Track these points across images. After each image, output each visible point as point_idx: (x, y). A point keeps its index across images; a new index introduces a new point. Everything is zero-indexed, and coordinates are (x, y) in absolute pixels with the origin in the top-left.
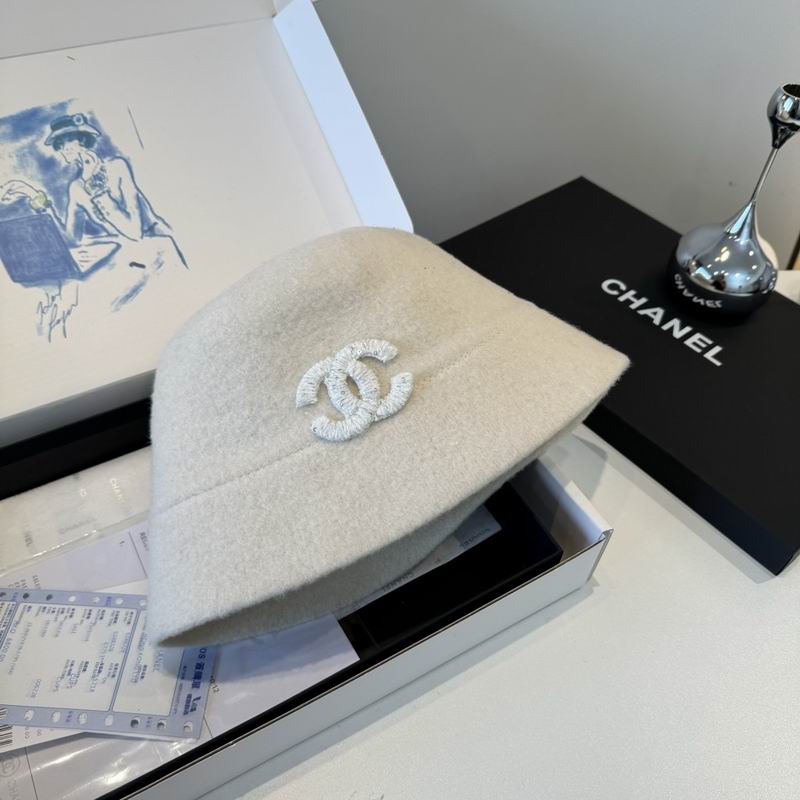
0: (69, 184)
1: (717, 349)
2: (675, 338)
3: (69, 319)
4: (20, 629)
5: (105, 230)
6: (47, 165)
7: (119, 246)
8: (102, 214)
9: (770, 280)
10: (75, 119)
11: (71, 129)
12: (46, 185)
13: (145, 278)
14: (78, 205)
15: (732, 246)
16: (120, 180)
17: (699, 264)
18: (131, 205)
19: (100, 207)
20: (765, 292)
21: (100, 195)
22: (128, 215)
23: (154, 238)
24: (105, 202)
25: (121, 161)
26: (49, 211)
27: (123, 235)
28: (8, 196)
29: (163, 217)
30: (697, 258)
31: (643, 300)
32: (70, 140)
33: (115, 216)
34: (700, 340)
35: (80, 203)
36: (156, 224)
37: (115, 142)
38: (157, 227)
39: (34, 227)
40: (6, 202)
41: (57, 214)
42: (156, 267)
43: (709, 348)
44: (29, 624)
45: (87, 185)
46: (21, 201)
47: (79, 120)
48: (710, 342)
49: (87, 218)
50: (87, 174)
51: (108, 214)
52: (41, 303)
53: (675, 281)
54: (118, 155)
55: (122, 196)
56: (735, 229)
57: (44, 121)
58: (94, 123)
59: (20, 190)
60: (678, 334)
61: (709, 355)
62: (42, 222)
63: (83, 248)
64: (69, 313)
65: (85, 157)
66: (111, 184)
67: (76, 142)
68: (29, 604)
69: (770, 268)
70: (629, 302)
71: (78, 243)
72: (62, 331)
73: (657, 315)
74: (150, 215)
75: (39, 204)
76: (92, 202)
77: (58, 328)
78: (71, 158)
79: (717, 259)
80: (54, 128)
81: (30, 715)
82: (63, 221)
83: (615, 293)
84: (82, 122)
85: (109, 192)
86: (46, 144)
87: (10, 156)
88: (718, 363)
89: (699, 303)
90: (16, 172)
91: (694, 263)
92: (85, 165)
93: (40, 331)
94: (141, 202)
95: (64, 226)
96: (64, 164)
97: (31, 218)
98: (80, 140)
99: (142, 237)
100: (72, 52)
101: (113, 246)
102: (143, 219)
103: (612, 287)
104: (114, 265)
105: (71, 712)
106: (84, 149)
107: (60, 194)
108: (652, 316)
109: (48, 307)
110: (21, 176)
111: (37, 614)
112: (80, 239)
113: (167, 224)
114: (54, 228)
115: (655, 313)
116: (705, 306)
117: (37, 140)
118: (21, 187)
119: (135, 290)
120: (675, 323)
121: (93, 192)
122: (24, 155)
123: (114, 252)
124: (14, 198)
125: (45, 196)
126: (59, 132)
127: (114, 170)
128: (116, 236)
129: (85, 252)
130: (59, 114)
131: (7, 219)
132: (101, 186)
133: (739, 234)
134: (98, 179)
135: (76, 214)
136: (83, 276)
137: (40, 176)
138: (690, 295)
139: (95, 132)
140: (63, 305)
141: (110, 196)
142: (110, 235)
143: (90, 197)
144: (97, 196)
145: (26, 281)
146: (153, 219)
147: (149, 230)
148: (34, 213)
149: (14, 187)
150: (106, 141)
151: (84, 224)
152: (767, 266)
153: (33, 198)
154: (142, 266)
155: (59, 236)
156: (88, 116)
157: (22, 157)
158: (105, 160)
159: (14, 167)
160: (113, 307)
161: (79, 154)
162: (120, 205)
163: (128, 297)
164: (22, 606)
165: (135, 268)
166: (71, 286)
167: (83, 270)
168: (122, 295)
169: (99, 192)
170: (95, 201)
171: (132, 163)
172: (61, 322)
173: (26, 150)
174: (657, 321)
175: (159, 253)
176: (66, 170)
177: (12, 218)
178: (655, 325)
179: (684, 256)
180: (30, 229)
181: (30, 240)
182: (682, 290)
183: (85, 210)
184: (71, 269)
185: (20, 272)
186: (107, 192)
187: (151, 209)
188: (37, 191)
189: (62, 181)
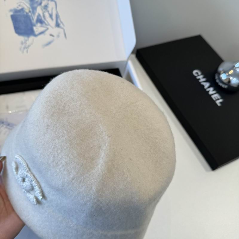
1: (221, 100)
8: (45, 18)
16: (52, 8)
18: (54, 17)
22: (52, 19)
23: (59, 28)
25: (54, 2)
31: (204, 80)
33: (48, 19)
35: (40, 13)
38: (60, 25)
39: (25, 18)
40: (18, 9)
41: (32, 15)
42: (57, 37)
43: (218, 99)
45: (43, 8)
46: (22, 10)
48: (219, 97)
49: (40, 18)
50: (43, 4)
55: (52, 13)
60: (211, 93)
61: (217, 102)
66: (49, 9)
70: (199, 79)
73: (206, 85)
75: (27, 11)
76: (43, 13)
82: (33, 17)
83: (196, 75)
88: (220, 105)
92: (43, 2)
94: (57, 16)
95: (33, 19)
99: (55, 27)
102: (57, 21)
103: (197, 73)
112: (37, 24)
113: (63, 25)
114: (30, 20)
118: (23, 5)
124: (20, 8)
132: (46, 9)
134: (46, 7)
135: (38, 16)
137: (29, 2)
144: (45, 12)
145: (19, 34)
147: (58, 25)
149: (21, 5)
151: (39, 20)
153: (26, 9)
154: (53, 36)
158: (50, 1)
162: (51, 16)
174: (206, 87)
175: (59, 33)
181: (23, 22)
183: (40, 16)
184: (33, 33)
185: (18, 30)
186: (48, 11)
187: (60, 20)
188: (28, 7)
189: (35, 5)
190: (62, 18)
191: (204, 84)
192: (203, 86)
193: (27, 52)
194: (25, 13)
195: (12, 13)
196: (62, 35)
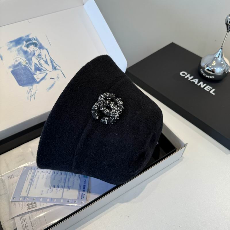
0: (32, 58)
1: (214, 90)
2: (201, 88)
3: (35, 95)
4: (37, 177)
5: (43, 70)
6: (25, 52)
7: (47, 74)
8: (41, 65)
9: (228, 69)
10: (32, 39)
11: (31, 42)
12: (26, 58)
13: (55, 82)
14: (35, 63)
15: (216, 60)
16: (46, 55)
17: (207, 66)
18: (49, 62)
19: (41, 63)
20: (227, 73)
21: (41, 60)
22: (48, 65)
23: (56, 71)
24: (42, 62)
25: (45, 50)
26: (27, 65)
27: (47, 70)
28: (16, 62)
29: (58, 65)
30: (207, 64)
31: (192, 77)
32: (31, 45)
33: (45, 65)
34: (209, 88)
35: (36, 62)
36: (56, 67)
37: (43, 44)
38: (57, 67)
39: (24, 70)
40: (16, 64)
41: (30, 66)
42: (57, 78)
43: (211, 90)
44: (39, 176)
45: (37, 57)
46: (20, 63)
47: (33, 39)
48: (211, 88)
49: (37, 66)
50: (36, 54)
51: (43, 65)
52: (27, 91)
53: (200, 71)
54: (44, 48)
55: (46, 59)
56: (217, 56)
57: (24, 40)
58: (37, 40)
59: (19, 60)
60: (202, 86)
61: (211, 92)
62: (26, 69)
63: (37, 75)
64: (35, 93)
65: (35, 49)
66: (43, 56)
67: (33, 45)
68: (38, 171)
69: (227, 66)
70: (188, 78)
71: (36, 73)
72: (34, 98)
73: (196, 81)
74: (54, 64)
75: (24, 64)
76: (38, 62)
77: (33, 97)
78: (32, 50)
79: (212, 65)
80: (26, 42)
81: (41, 200)
82: (31, 67)
83: (184, 75)
84: (34, 40)
85: (43, 59)
86: (25, 47)
87: (16, 51)
88: (214, 94)
89: (208, 77)
90: (18, 55)
91: (206, 66)
92: (36, 52)
93: (28, 98)
94: (52, 61)
95: (31, 69)
96: (30, 52)
97: (22, 68)
98: (34, 45)
99: (53, 71)
100: (29, 20)
101: (45, 74)
102: (53, 66)
103: (183, 74)
104: (46, 79)
105: (52, 198)
106: (35, 47)
107: (30, 60)
108: (195, 82)
109: (29, 92)
110: (19, 56)
111: (41, 173)
112: (36, 72)
113: (59, 67)
114: (29, 70)
115: (195, 81)
116: (210, 78)
117: (22, 46)
118: (19, 59)
119: (52, 86)
120: (201, 83)
121: (38, 59)
122: (19, 50)
123: (46, 75)
124: (17, 63)
125: (26, 61)
126: (28, 43)
127: (44, 52)
128: (46, 71)
129: (38, 76)
130: (27, 38)
131: (16, 68)
132: (40, 57)
133: (218, 57)
134: (40, 55)
135: (35, 65)
136: (38, 83)
137: (24, 56)
138: (205, 75)
139: (38, 42)
140: (33, 91)
141: (43, 60)
142: (44, 71)
143: (38, 61)
144: (40, 60)
145: (23, 85)
146: (55, 65)
147: (55, 68)
148: (23, 66)
149: (17, 60)
150: (41, 44)
151: (37, 68)
152: (227, 65)
153: (22, 62)
154: (54, 79)
155: (30, 72)
156: (35, 38)
157: (18, 51)
158: (41, 50)
159: (17, 54)
160: (47, 90)
161: (34, 49)
162: (46, 62)
163: (51, 88)
164: (37, 171)
165: (52, 79)
166: (35, 85)
167: (38, 81)
168: (49, 87)
169: (40, 59)
170: (39, 61)
171: (48, 50)
172: (33, 96)
173: (19, 49)
174: (196, 83)
175: (58, 75)
176: (31, 54)
177: (18, 68)
178: (195, 84)
179: (203, 64)
180: (22, 71)
181: (23, 74)
182: (203, 74)
183: (37, 64)
184: (35, 81)
185: (21, 83)
187: (55, 63)
188: (23, 60)
191: (193, 80)
195: (11, 69)
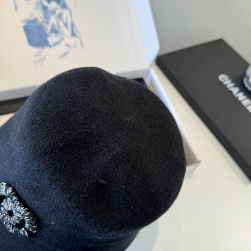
0: (51, 16)
2: (238, 100)
14: (53, 23)
16: (68, 17)
18: (69, 25)
21: (61, 21)
24: (61, 24)
25: (68, 10)
26: (44, 24)
31: (232, 85)
36: (76, 33)
41: (46, 25)
42: (74, 47)
43: (249, 105)
45: (57, 17)
48: (249, 103)
50: (57, 13)
51: (62, 28)
60: (240, 99)
61: (249, 108)
65: (58, 8)
66: (64, 17)
67: (55, 2)
70: (226, 85)
71: (51, 36)
73: (235, 90)
75: (41, 21)
78: (53, 7)
83: (222, 80)
86: (46, 1)
92: (57, 10)
94: (73, 25)
95: (47, 29)
96: (50, 9)
98: (57, 2)
99: (71, 37)
102: (73, 31)
103: (223, 78)
106: (57, 5)
108: (233, 91)
112: (52, 34)
124: (33, 18)
125: (43, 19)
127: (66, 13)
128: (63, 36)
132: (61, 18)
134: (60, 16)
135: (52, 26)
142: (61, 35)
143: (57, 21)
144: (59, 21)
147: (73, 34)
149: (34, 15)
151: (54, 30)
153: (39, 19)
154: (69, 47)
158: (64, 10)
161: (56, 7)
162: (66, 25)
170: (59, 23)
174: (235, 93)
175: (75, 43)
178: (233, 95)
183: (55, 26)
186: (63, 20)
188: (41, 17)
189: (49, 14)
190: (78, 27)
191: (232, 89)
192: (231, 92)
193: (42, 64)
194: (38, 24)
195: (24, 24)
196: (79, 45)
